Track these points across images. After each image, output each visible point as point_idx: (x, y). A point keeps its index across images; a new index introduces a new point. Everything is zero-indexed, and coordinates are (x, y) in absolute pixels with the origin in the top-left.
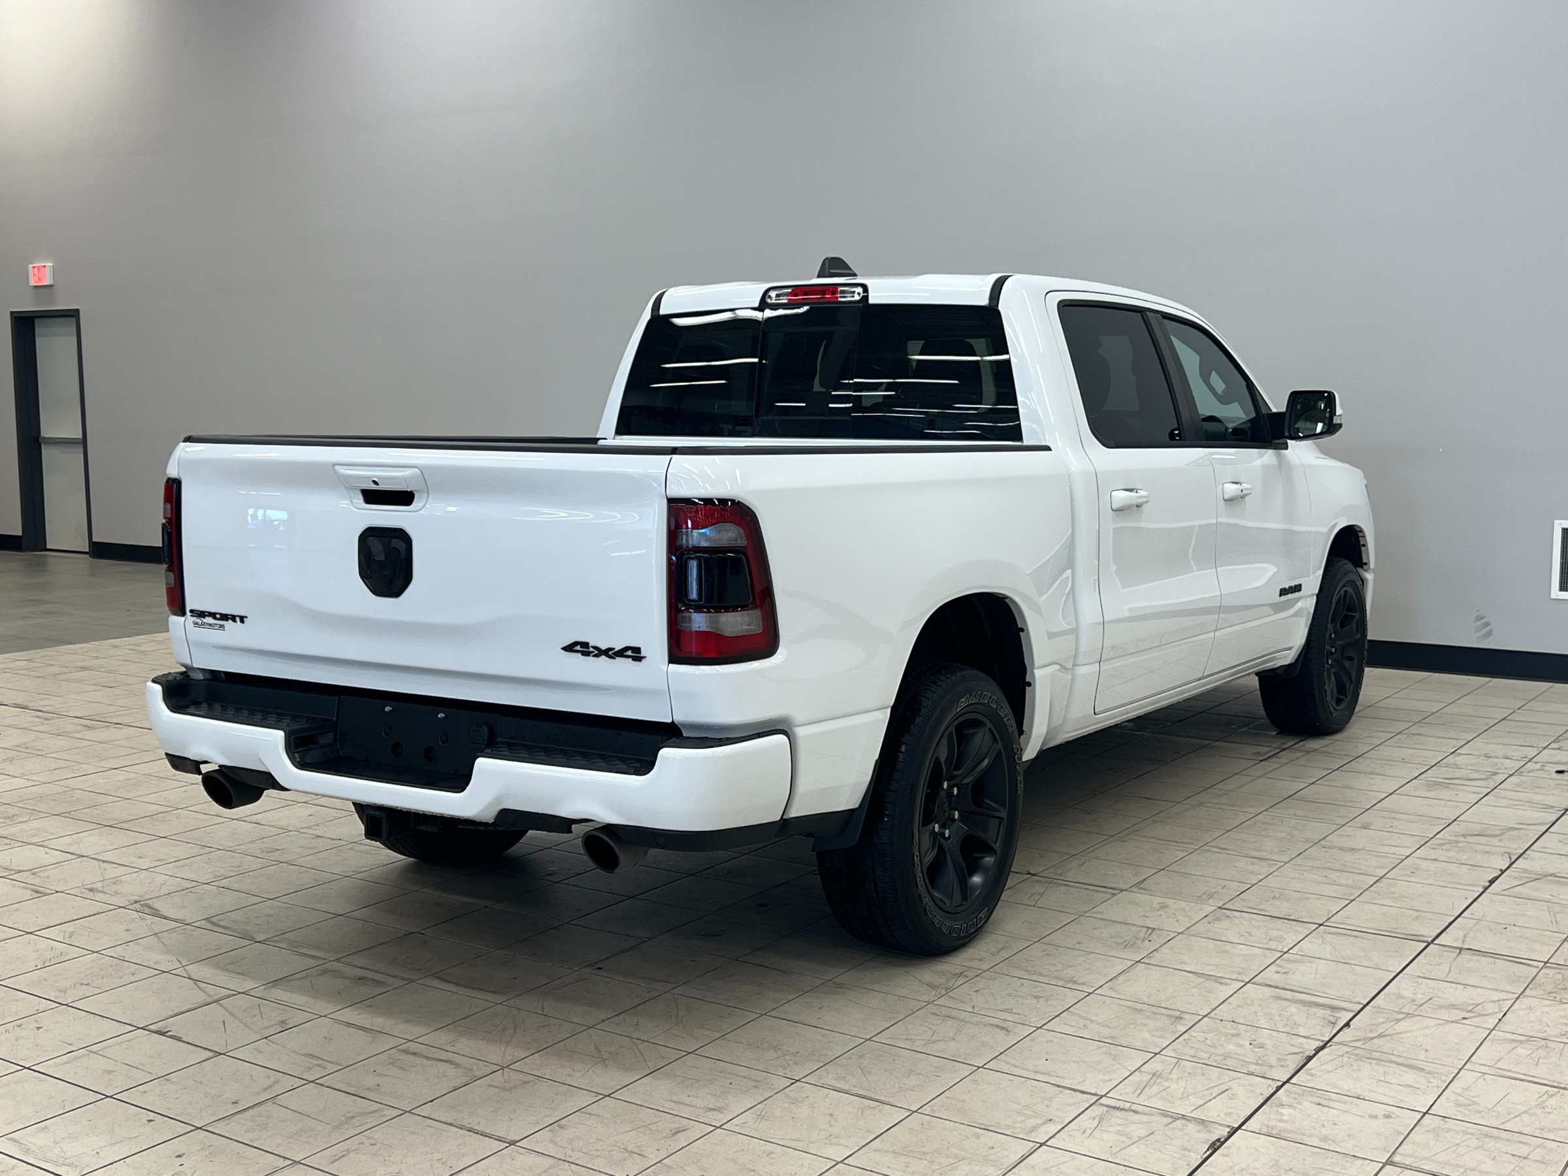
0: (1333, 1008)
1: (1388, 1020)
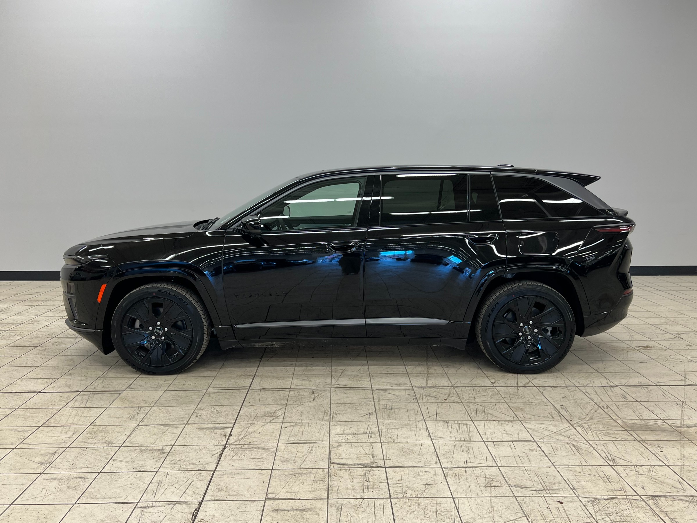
0: (223, 428)
1: (244, 429)
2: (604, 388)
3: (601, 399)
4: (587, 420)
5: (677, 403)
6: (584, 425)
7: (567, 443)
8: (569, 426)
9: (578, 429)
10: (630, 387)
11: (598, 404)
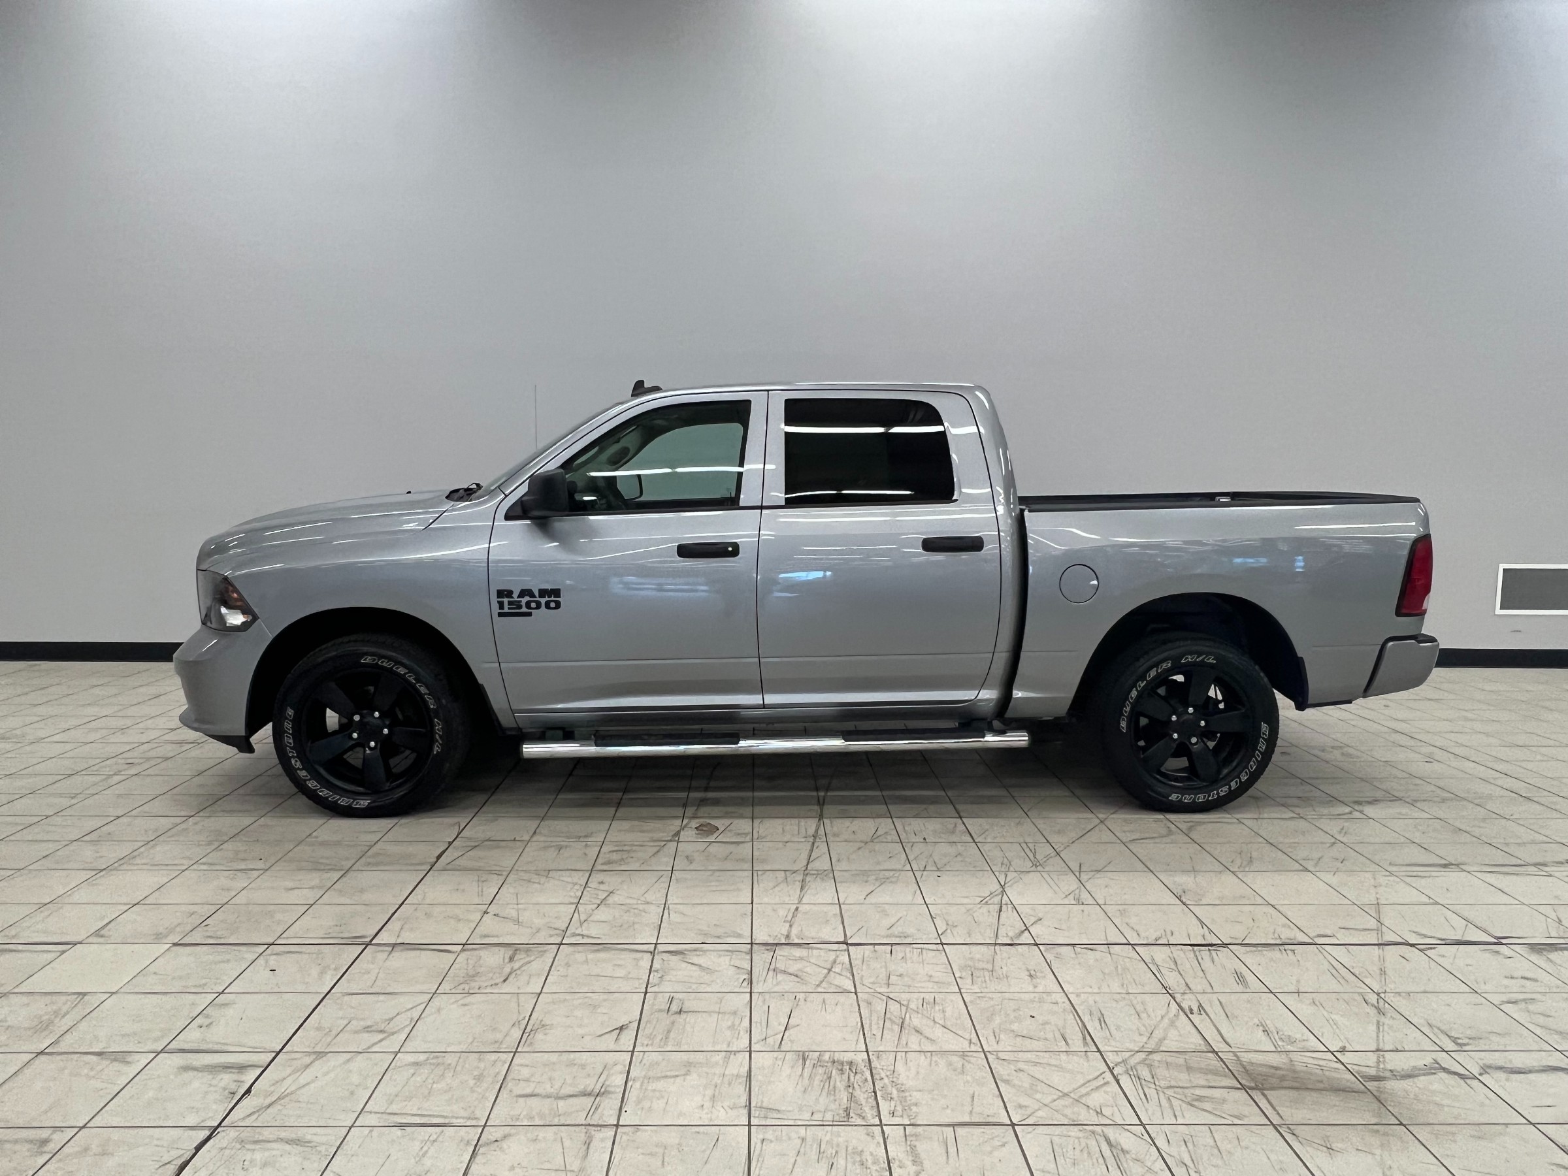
0: (242, 1068)
1: (294, 1072)
2: (1193, 950)
3: (1187, 985)
4: (1151, 1053)
5: (1366, 998)
6: (1139, 1067)
7: (1093, 1132)
8: (1104, 1073)
9: (1125, 1081)
10: (1255, 949)
11: (1178, 997)
